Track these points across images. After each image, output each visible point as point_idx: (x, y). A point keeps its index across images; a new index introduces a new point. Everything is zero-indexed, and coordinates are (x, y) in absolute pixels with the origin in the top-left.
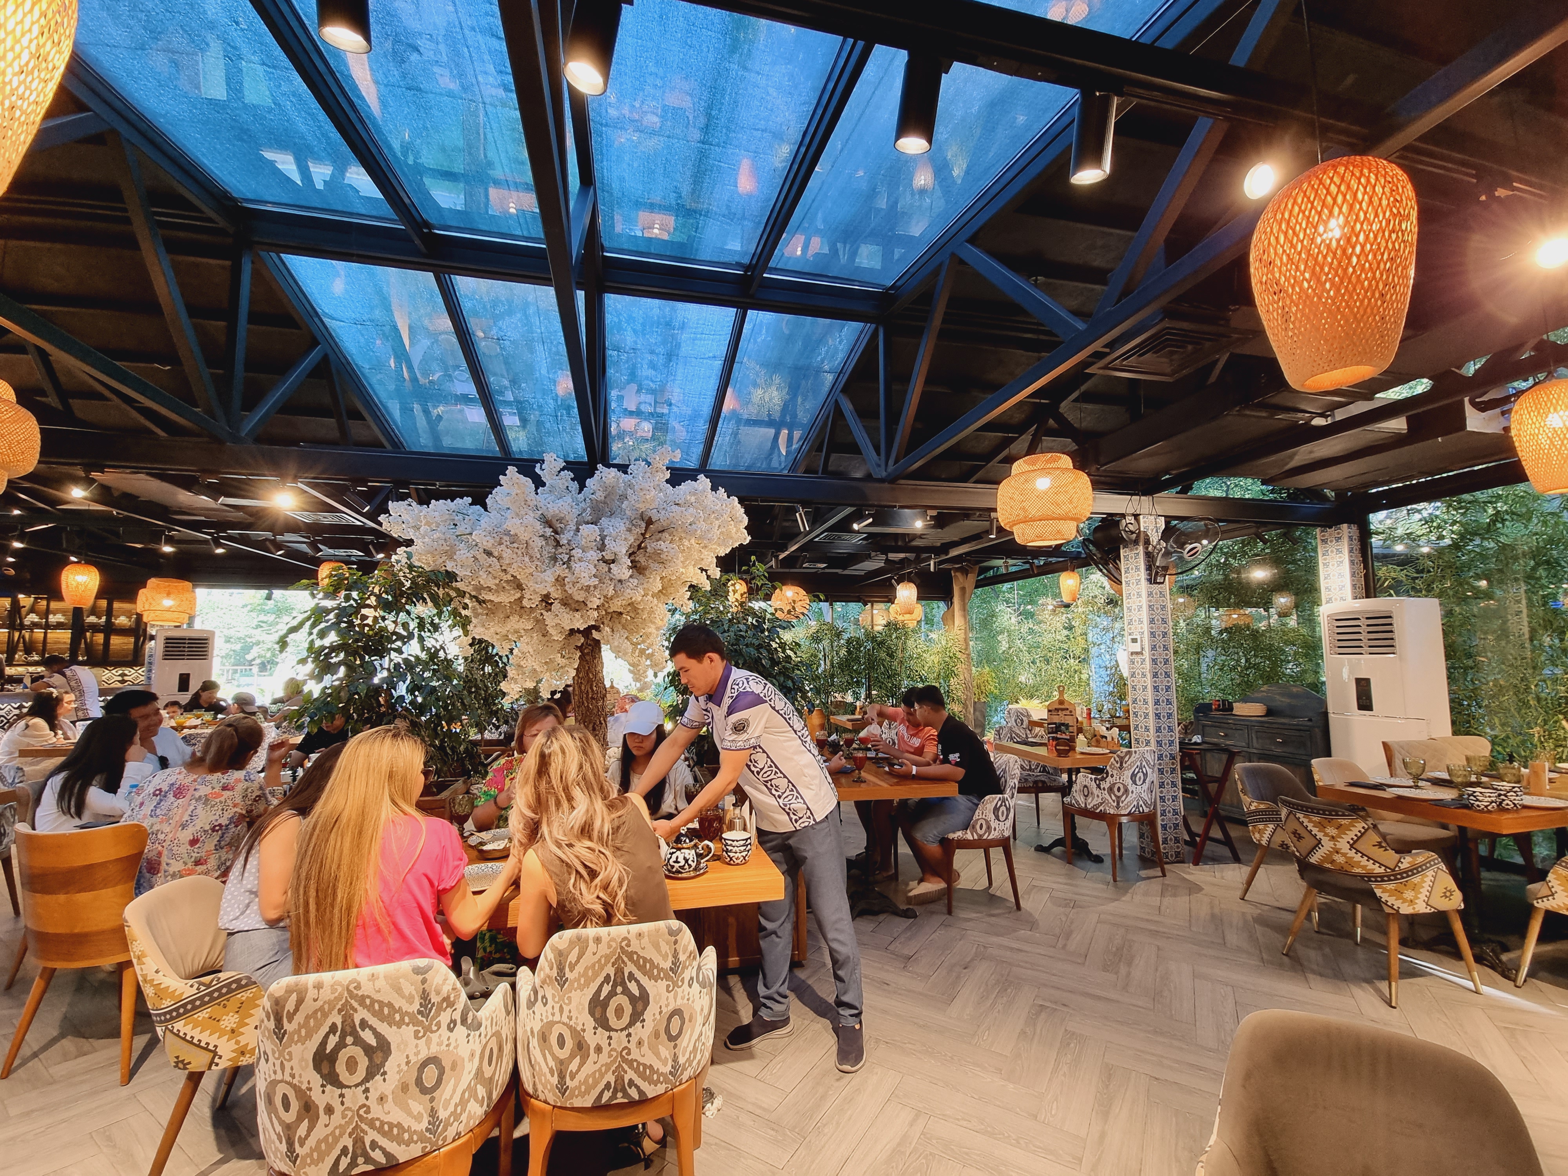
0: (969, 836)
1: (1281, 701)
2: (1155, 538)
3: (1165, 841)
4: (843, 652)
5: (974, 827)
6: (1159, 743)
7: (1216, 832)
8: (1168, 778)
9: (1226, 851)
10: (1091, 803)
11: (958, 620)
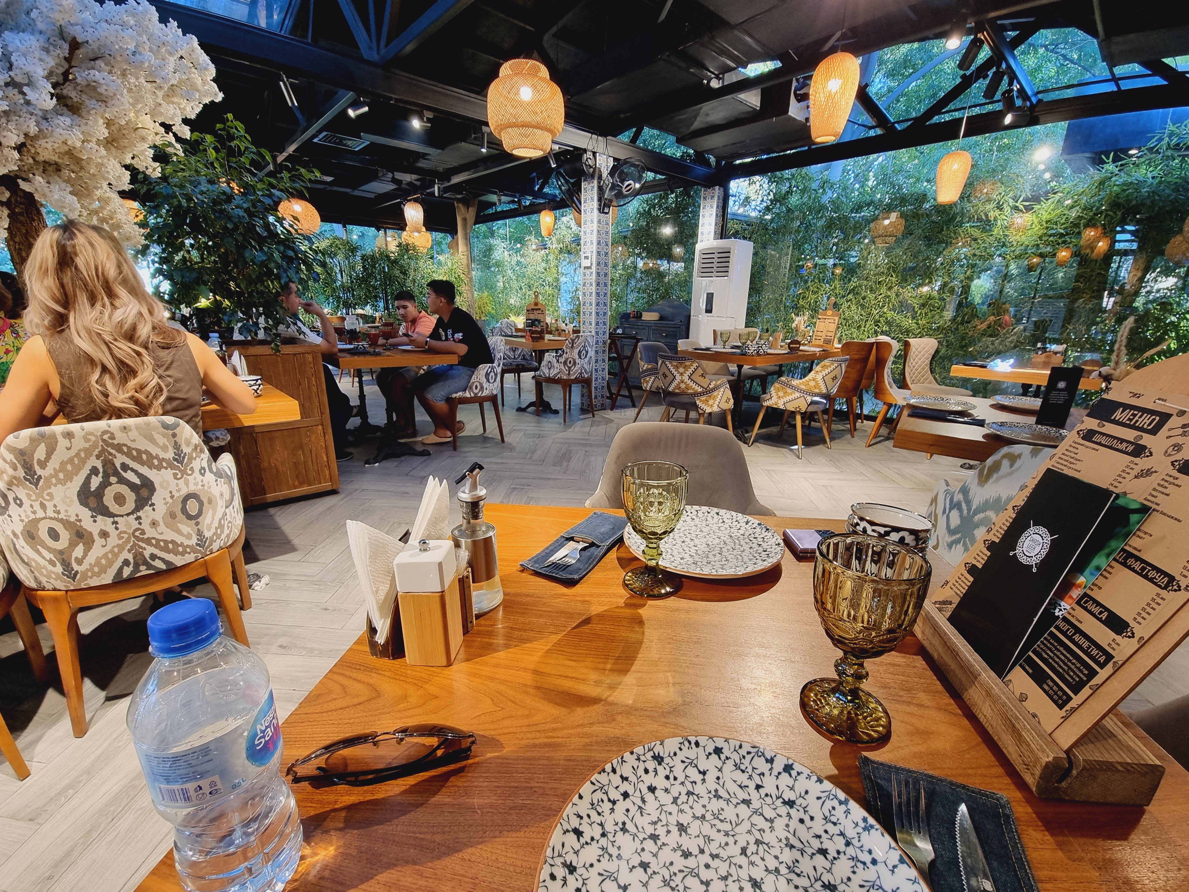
0: (467, 395)
1: (668, 311)
2: (605, 174)
3: (596, 397)
4: (359, 268)
5: (471, 388)
6: (597, 333)
7: (625, 392)
8: (601, 356)
9: (628, 402)
10: (553, 373)
11: (462, 247)
